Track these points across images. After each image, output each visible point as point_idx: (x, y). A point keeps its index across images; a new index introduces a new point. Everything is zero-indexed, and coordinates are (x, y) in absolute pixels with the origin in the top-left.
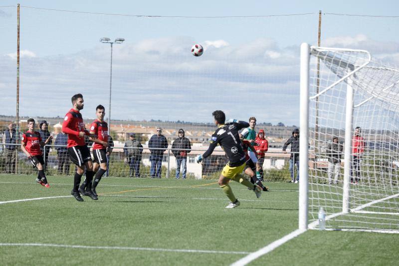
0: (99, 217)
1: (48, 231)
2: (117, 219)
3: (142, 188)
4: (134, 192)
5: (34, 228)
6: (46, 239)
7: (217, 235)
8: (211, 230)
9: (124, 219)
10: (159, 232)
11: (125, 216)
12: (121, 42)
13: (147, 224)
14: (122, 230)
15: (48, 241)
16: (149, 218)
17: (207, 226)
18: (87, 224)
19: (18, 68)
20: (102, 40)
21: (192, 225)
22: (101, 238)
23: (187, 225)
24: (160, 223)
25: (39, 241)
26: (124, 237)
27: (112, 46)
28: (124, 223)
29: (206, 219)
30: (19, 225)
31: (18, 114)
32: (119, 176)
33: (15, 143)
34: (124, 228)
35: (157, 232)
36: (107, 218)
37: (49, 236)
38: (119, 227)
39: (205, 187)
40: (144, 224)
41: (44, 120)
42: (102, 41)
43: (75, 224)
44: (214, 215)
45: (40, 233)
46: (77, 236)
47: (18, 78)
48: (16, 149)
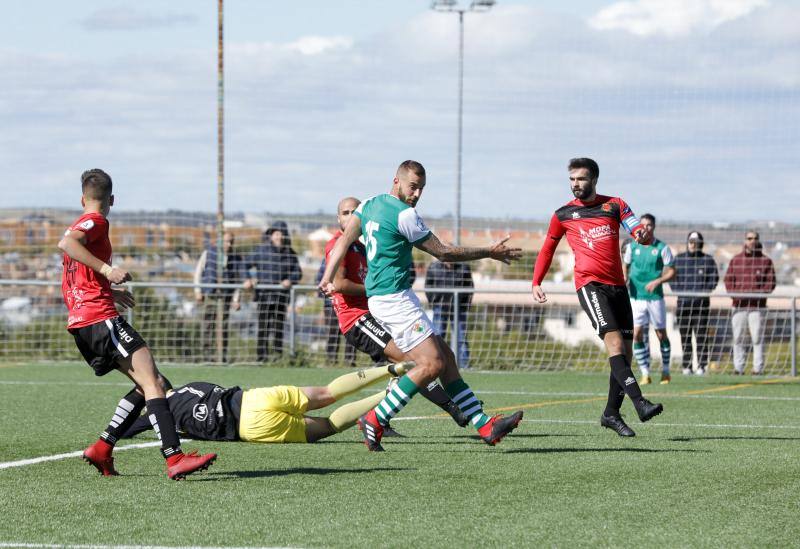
0: (449, 476)
1: (317, 513)
2: (497, 482)
3: (554, 399)
4: (536, 408)
5: (279, 506)
6: (312, 536)
7: (770, 524)
8: (754, 509)
9: (514, 481)
10: (611, 516)
11: (515, 475)
12: (484, 8)
13: (577, 496)
14: (513, 512)
15: (320, 539)
16: (582, 478)
17: (742, 498)
18: (417, 495)
19: (221, 84)
20: (435, 4)
21: (699, 496)
22: (459, 532)
23: (686, 495)
24: (613, 492)
25: (296, 539)
26: (518, 528)
27: (461, 19)
28: (515, 493)
29: (736, 479)
30: (240, 498)
31: (221, 205)
32: (491, 367)
33: (216, 282)
34: (518, 505)
35: (605, 515)
36: (470, 478)
37: (320, 527)
38: (502, 503)
39: (726, 393)
40: (570, 493)
41: (281, 219)
42: (437, 7)
43: (385, 495)
44: (757, 469)
45: (297, 518)
46: (393, 526)
47: (221, 110)
48: (218, 297)
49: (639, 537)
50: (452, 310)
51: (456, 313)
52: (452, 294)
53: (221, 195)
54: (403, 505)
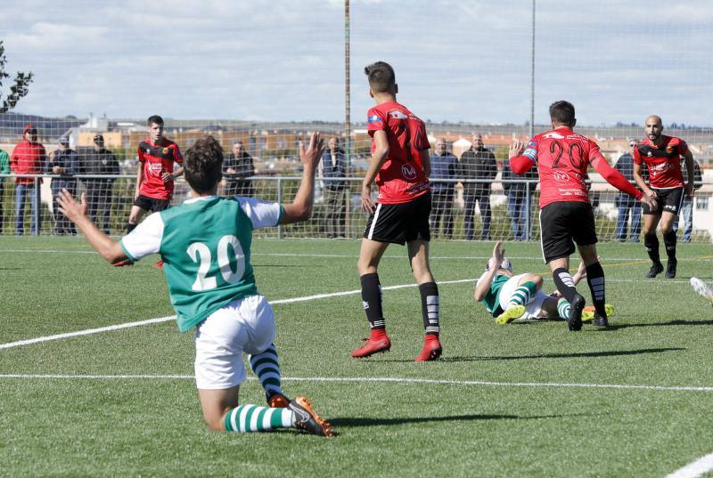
15: (415, 372)
18: (491, 337)
19: (348, 25)
21: (705, 336)
24: (640, 334)
25: (398, 371)
31: (348, 117)
33: (344, 176)
47: (348, 45)
48: (346, 188)
49: (657, 367)
50: (525, 195)
51: (527, 197)
52: (525, 184)
53: (348, 109)
54: (480, 345)
